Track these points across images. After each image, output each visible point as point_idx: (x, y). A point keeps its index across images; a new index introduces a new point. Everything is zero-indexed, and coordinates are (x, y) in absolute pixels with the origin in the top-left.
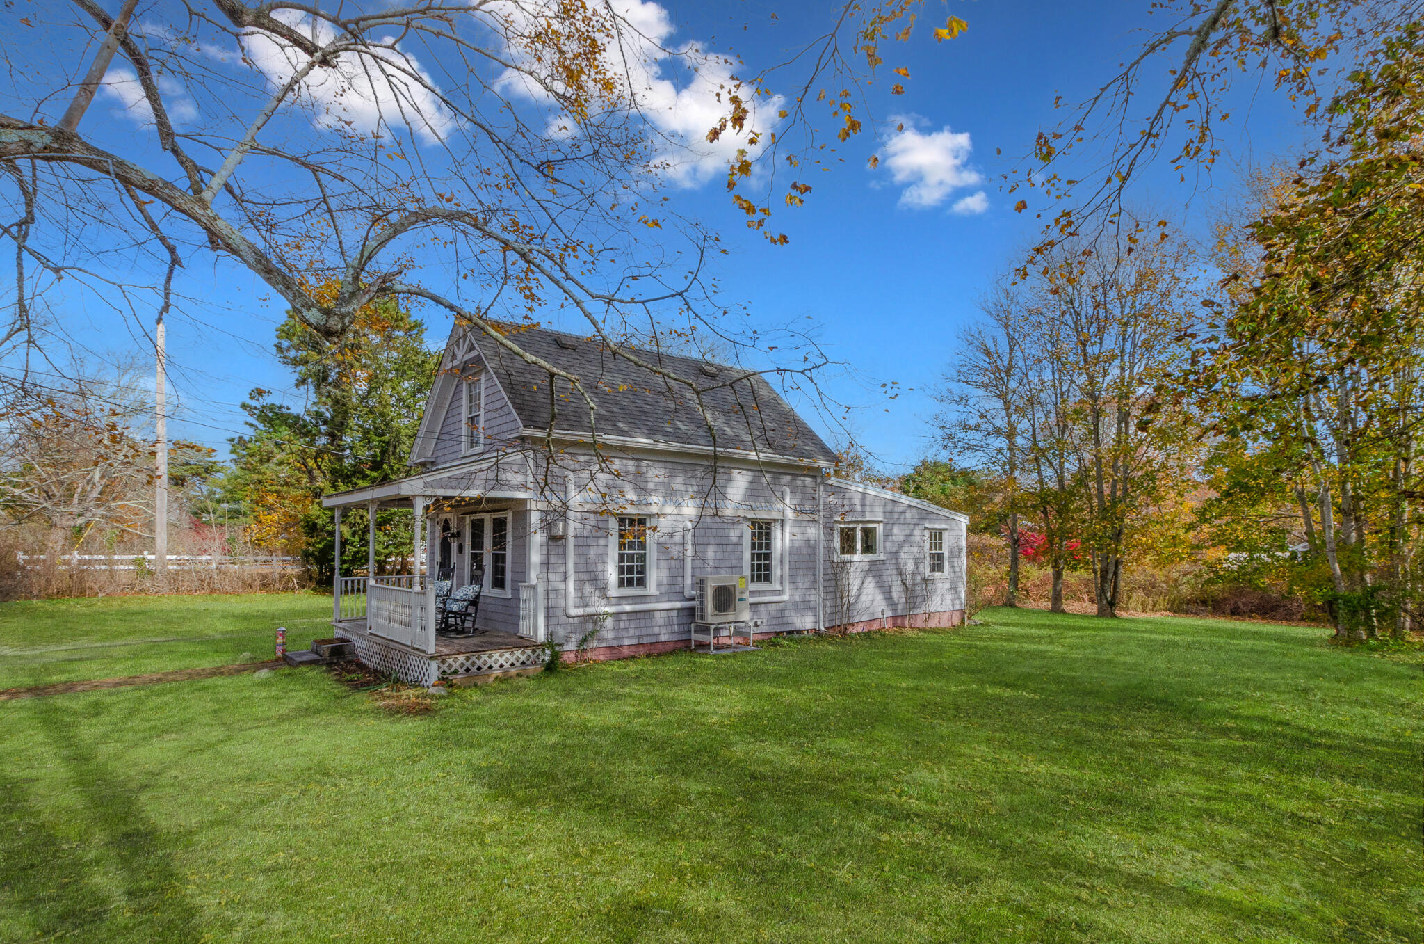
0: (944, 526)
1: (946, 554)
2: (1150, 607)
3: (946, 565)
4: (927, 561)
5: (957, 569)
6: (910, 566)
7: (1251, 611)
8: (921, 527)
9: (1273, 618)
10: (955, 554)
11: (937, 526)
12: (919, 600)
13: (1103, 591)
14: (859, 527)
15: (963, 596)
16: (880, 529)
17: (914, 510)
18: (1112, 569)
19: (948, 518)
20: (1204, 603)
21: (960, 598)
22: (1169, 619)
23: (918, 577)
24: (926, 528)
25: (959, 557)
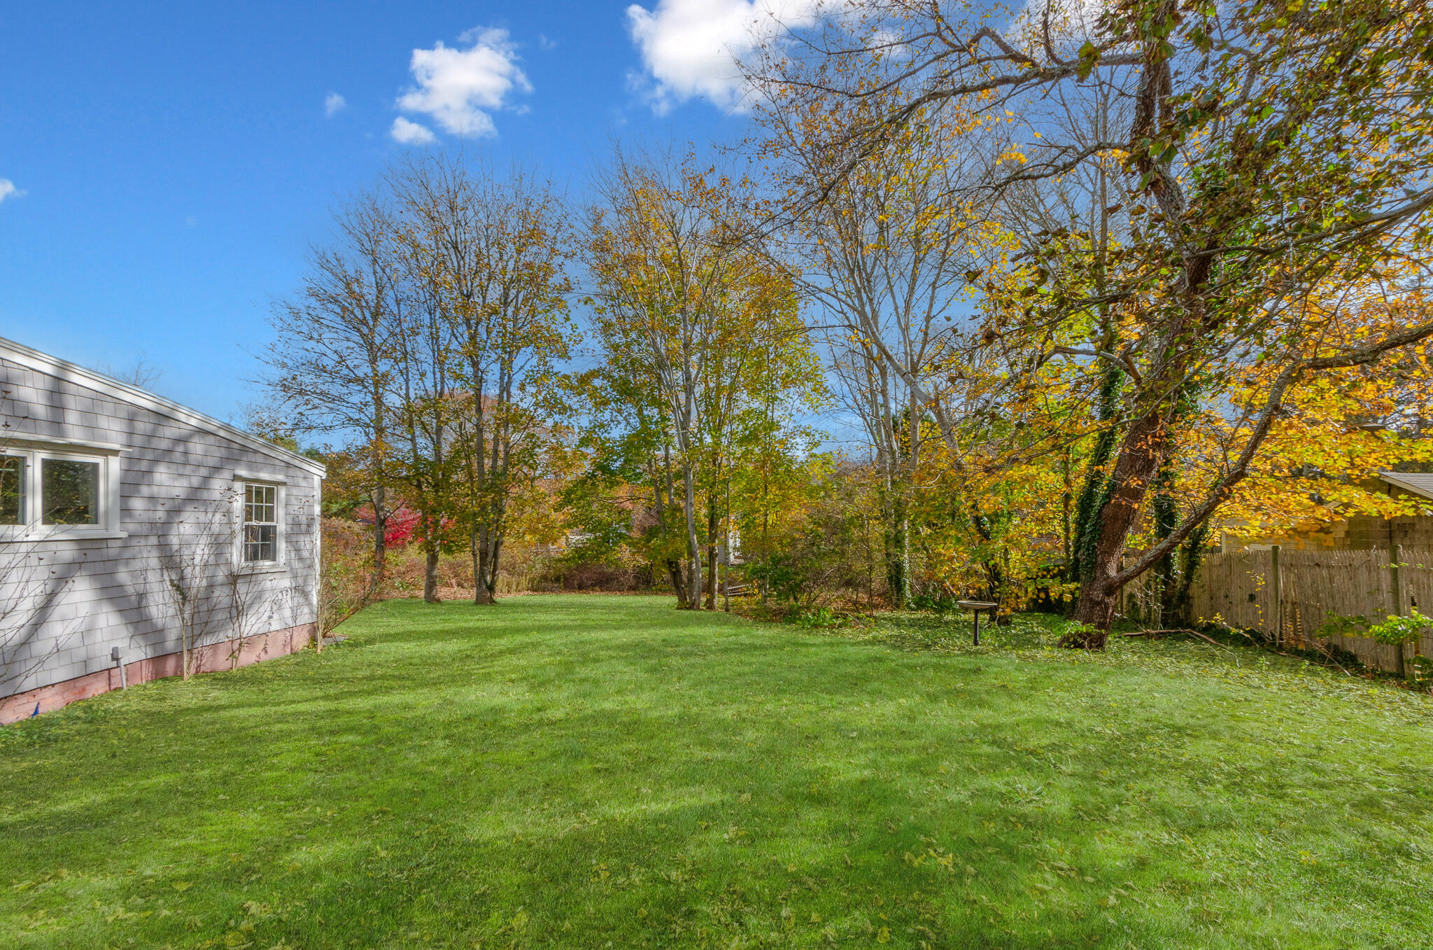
0: (281, 478)
1: (282, 527)
2: (514, 587)
3: (282, 545)
4: (239, 540)
5: (305, 554)
6: (200, 552)
7: (594, 585)
8: (227, 474)
9: (609, 590)
10: (299, 528)
11: (264, 476)
12: (220, 616)
13: (482, 574)
14: (40, 456)
15: (315, 599)
16: (111, 471)
17: (211, 439)
18: (491, 549)
19: (288, 465)
20: (557, 580)
21: (310, 604)
22: (529, 598)
23: (221, 575)
24: (236, 478)
25: (308, 532)
